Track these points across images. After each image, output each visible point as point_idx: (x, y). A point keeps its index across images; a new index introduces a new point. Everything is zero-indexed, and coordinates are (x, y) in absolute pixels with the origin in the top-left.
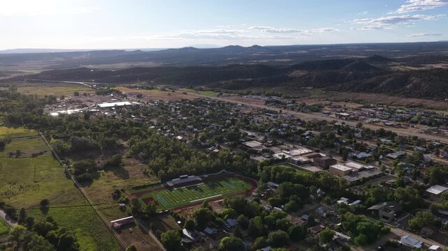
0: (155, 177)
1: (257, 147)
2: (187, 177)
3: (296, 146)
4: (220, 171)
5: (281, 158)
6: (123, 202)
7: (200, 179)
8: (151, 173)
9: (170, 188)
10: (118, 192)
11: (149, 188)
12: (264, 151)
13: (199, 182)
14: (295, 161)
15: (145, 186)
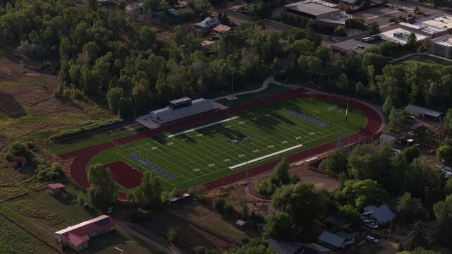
0: (96, 108)
1: (328, 15)
2: (188, 104)
3: (422, 9)
4: (261, 82)
5: (404, 42)
6: (55, 179)
7: (223, 107)
8: (79, 97)
9: (157, 135)
10: (21, 152)
11: (100, 139)
12: (350, 25)
13: (224, 114)
14: (443, 48)
15: (83, 134)
